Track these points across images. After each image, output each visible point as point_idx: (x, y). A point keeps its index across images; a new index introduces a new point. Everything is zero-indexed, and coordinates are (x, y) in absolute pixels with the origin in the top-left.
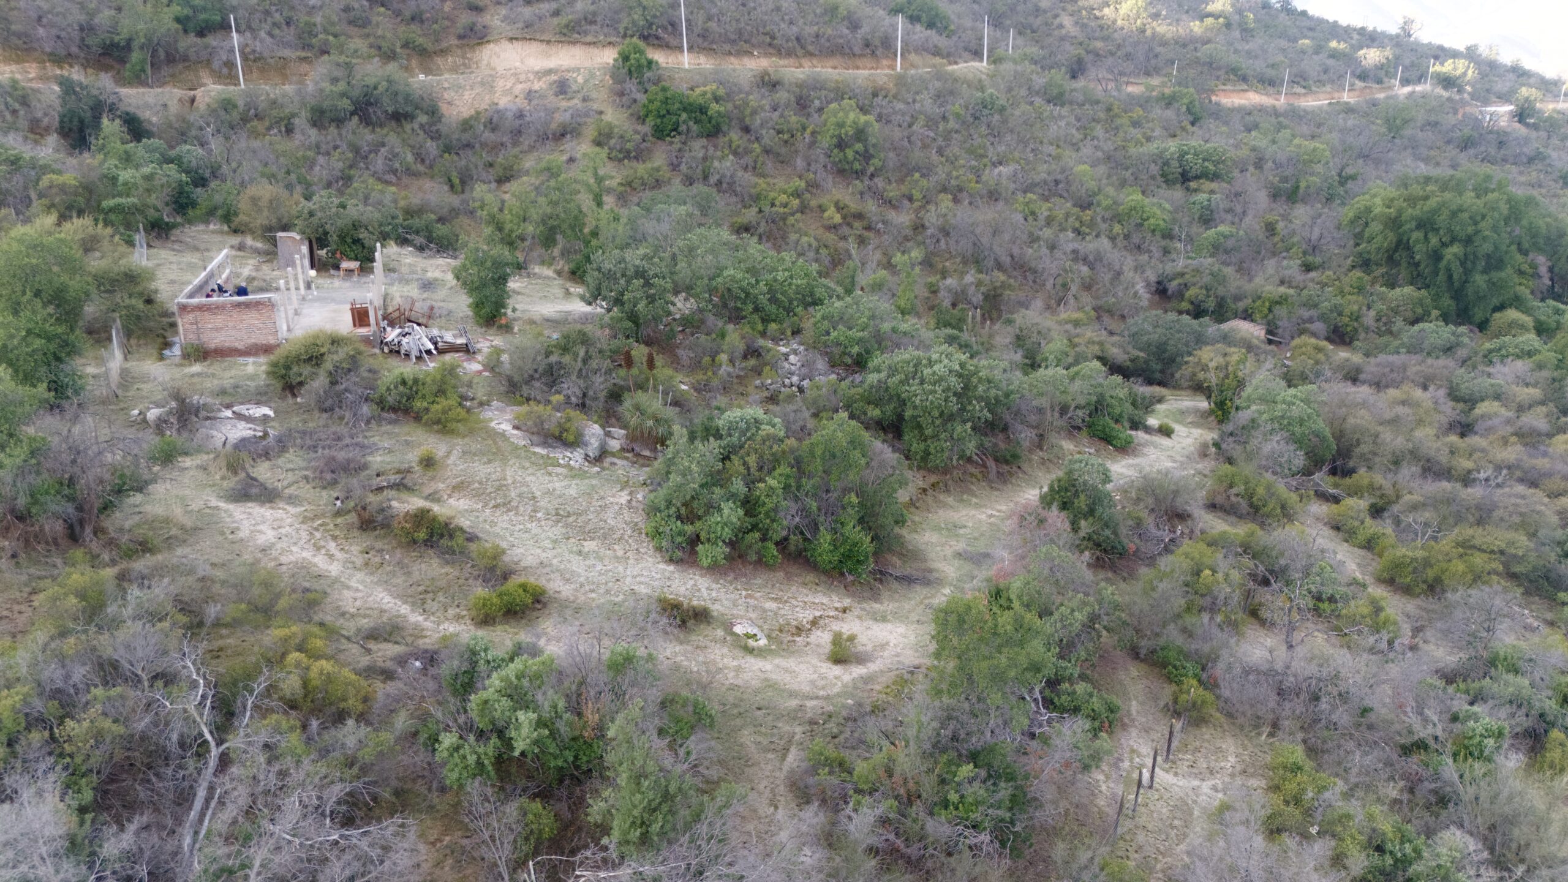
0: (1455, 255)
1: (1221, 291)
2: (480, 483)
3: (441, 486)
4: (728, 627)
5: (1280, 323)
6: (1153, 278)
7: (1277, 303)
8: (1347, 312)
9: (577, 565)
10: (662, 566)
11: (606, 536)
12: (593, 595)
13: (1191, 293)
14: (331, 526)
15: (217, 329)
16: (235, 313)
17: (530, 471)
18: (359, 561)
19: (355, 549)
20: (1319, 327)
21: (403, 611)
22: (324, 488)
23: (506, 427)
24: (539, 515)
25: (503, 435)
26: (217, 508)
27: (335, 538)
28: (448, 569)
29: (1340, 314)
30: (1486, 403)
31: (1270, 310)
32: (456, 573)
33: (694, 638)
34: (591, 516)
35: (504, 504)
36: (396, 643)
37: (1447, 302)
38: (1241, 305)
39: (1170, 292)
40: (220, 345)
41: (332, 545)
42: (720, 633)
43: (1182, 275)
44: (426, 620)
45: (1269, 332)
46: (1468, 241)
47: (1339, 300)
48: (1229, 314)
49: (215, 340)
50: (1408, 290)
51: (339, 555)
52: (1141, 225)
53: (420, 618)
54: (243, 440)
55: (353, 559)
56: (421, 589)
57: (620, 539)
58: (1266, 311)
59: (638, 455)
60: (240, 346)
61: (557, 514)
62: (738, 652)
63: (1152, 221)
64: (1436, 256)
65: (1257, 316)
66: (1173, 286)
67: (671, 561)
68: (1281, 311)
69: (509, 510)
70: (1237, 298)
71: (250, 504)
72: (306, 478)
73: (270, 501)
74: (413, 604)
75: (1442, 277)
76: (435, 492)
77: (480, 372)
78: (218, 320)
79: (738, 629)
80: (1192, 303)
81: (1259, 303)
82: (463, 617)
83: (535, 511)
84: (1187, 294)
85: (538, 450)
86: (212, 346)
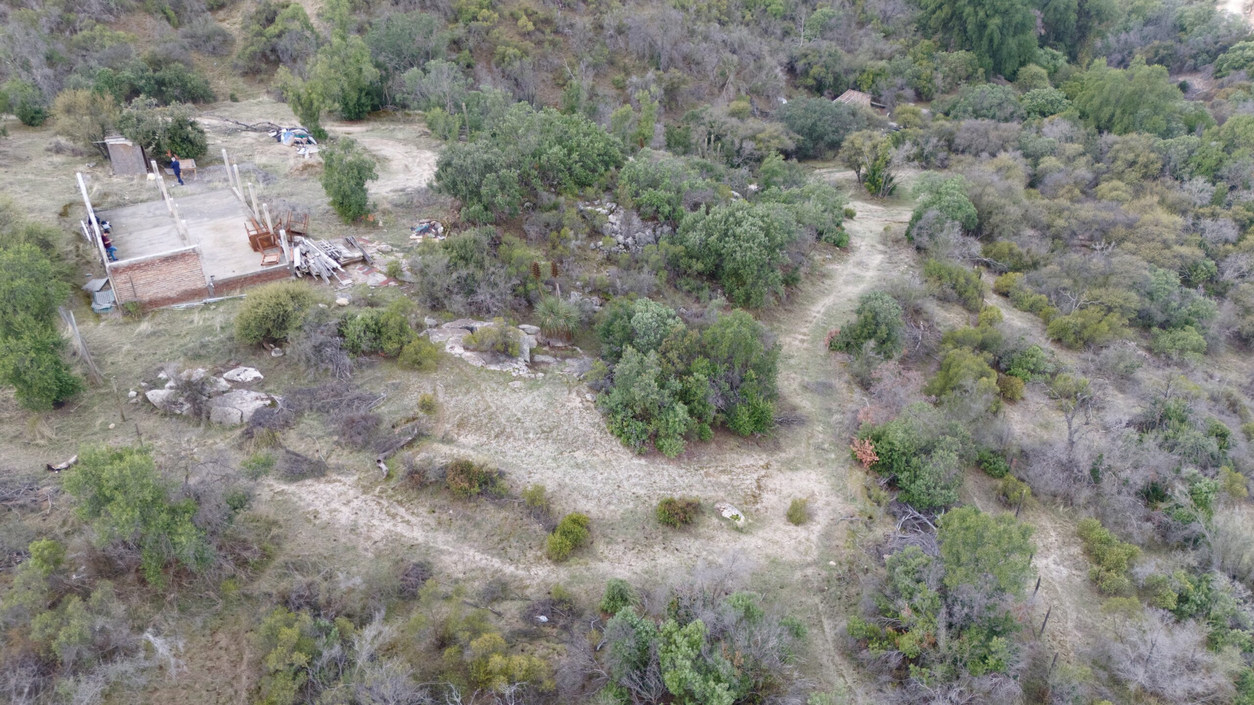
0: (997, 25)
1: (837, 69)
2: (475, 416)
3: (448, 426)
4: (718, 513)
5: (882, 93)
6: (785, 60)
7: (878, 75)
8: (924, 76)
9: (583, 479)
10: (636, 461)
11: (584, 443)
12: (612, 507)
13: (815, 70)
14: (390, 492)
15: (149, 284)
16: (164, 267)
17: (500, 392)
18: (433, 523)
19: (423, 511)
20: (909, 92)
21: (496, 565)
22: (359, 451)
23: (458, 351)
24: (531, 435)
25: (461, 359)
26: (282, 492)
27: (400, 503)
28: (503, 514)
29: (919, 78)
30: (1046, 158)
31: (873, 82)
32: (512, 516)
33: (701, 530)
34: (566, 427)
35: (502, 432)
36: (512, 599)
37: (988, 61)
38: (851, 78)
39: (798, 71)
40: (153, 297)
41: (402, 511)
42: (715, 520)
43: (806, 56)
44: (517, 568)
45: (874, 99)
46: (1006, 12)
47: (916, 67)
48: (843, 86)
49: (148, 293)
50: (962, 53)
51: (413, 520)
52: (765, 11)
53: (512, 568)
54: (257, 412)
55: (427, 521)
56: (496, 539)
57: (596, 442)
58: (870, 82)
59: (553, 348)
60: (172, 294)
61: (543, 432)
62: (735, 535)
63: (773, 6)
64: (982, 26)
65: (865, 87)
66: (800, 65)
67: (640, 454)
68: (882, 83)
69: (508, 437)
70: (847, 72)
71: (308, 482)
72: (338, 443)
73: (324, 475)
74: (499, 555)
75: (985, 42)
76: (446, 434)
77: (385, 282)
78: (150, 275)
79: (726, 514)
80: (815, 79)
81: (865, 76)
82: (540, 558)
83: (526, 433)
84: (811, 72)
85: (493, 367)
86: (146, 299)
